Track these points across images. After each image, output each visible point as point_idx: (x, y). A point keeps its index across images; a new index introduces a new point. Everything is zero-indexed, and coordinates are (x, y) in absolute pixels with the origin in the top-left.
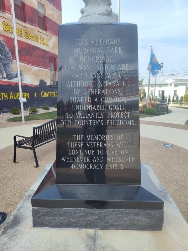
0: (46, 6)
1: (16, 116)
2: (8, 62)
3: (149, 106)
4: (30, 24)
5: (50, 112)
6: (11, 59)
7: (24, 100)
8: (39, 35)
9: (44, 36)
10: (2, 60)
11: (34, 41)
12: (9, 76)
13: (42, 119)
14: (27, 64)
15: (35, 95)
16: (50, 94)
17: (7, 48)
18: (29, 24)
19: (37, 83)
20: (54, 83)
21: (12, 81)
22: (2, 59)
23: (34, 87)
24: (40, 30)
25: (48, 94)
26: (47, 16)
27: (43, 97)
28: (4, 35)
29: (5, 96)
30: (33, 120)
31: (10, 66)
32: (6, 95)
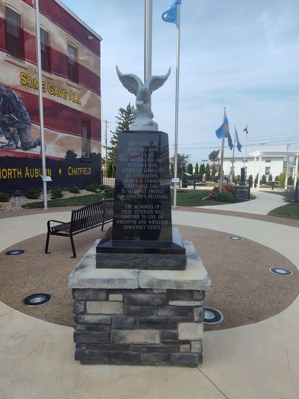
0: (79, 50)
1: (33, 201)
2: (25, 126)
3: (222, 190)
4: (57, 75)
5: (80, 197)
6: (29, 122)
7: (49, 179)
8: (68, 88)
9: (74, 90)
10: (17, 124)
11: (61, 97)
12: (25, 145)
13: (70, 206)
14: (50, 129)
15: (60, 171)
16: (81, 171)
17: (23, 107)
18: (55, 74)
19: (63, 155)
20: (86, 155)
21: (28, 152)
22: (17, 122)
23: (58, 161)
24: (70, 83)
25: (78, 170)
26: (80, 63)
27: (70, 174)
28: (21, 89)
29: (18, 173)
30: (58, 206)
31: (27, 132)
32: (19, 171)
